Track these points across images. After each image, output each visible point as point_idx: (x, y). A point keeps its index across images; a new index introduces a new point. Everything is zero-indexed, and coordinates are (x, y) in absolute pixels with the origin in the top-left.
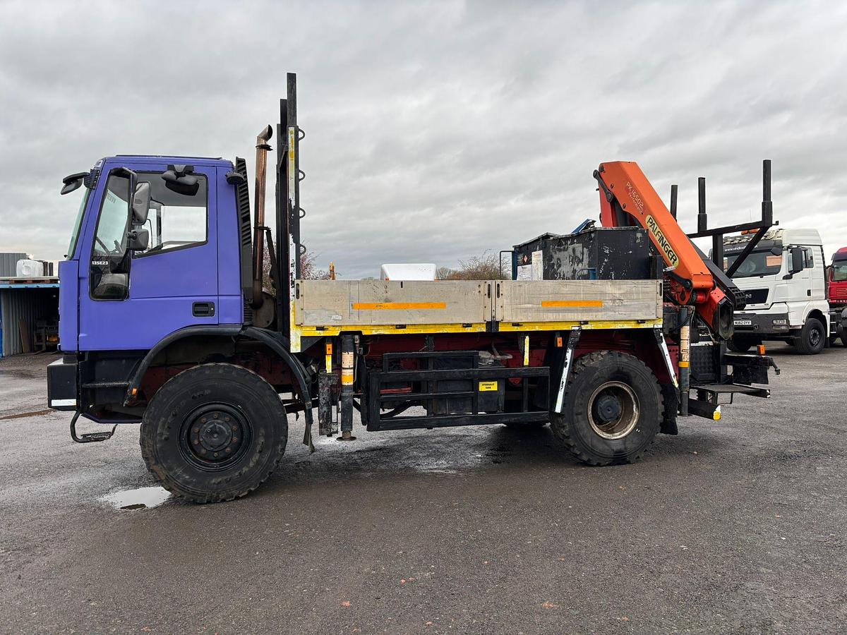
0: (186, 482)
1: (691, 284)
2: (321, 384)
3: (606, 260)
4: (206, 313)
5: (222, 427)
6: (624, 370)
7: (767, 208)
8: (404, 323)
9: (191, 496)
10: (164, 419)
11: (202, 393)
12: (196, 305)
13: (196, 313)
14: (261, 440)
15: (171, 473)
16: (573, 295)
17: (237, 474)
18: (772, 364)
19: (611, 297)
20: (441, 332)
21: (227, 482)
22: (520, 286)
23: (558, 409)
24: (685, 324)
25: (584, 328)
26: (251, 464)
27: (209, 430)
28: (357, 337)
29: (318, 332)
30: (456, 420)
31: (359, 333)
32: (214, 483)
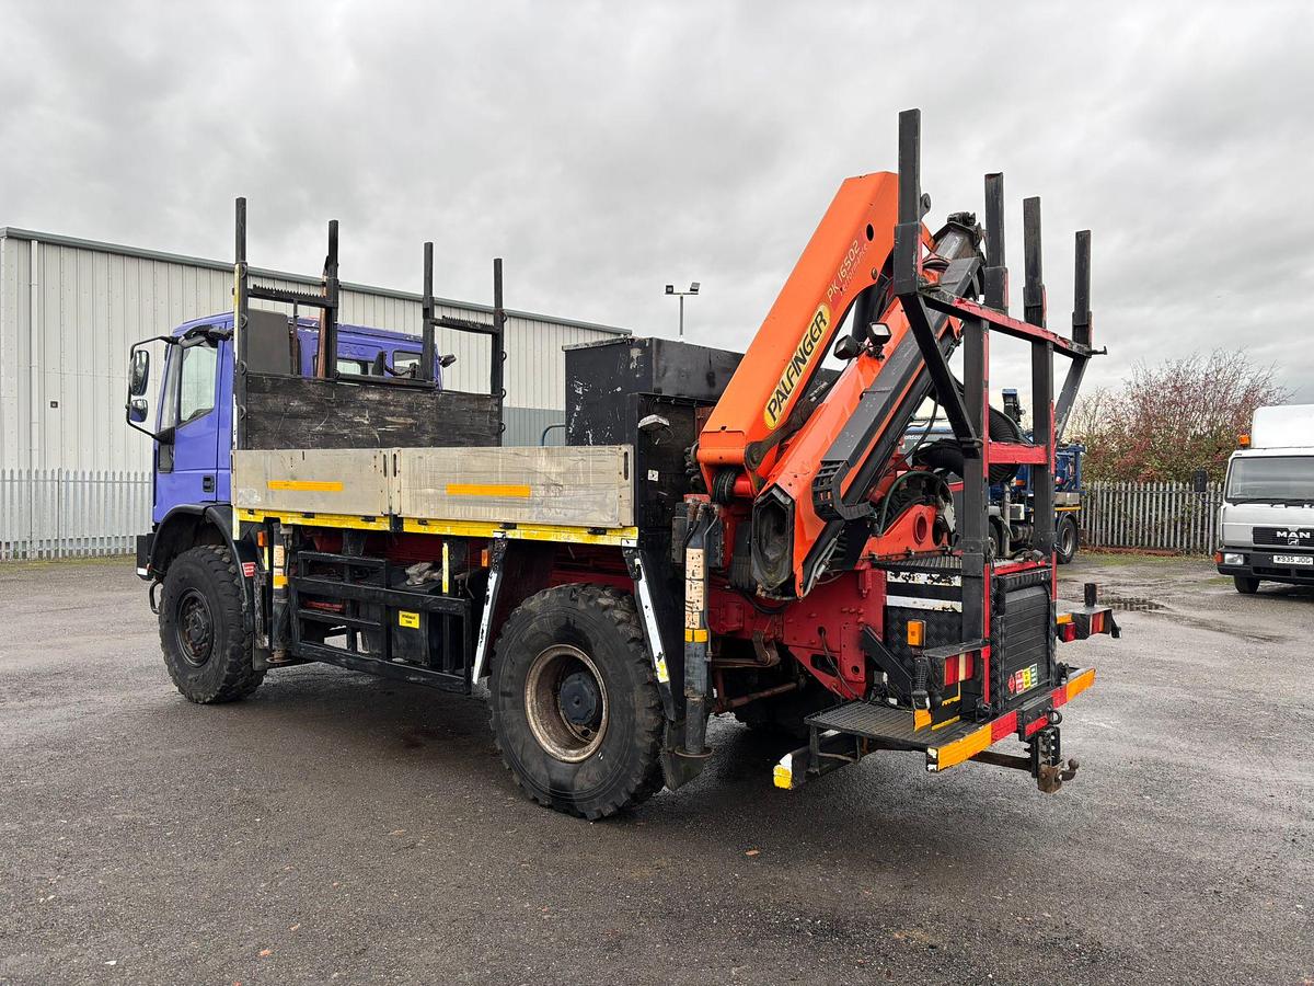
3: (578, 409)
4: (209, 489)
5: (200, 618)
6: (576, 626)
8: (311, 511)
12: (205, 479)
13: (205, 488)
16: (488, 474)
19: (544, 480)
22: (420, 457)
23: (476, 679)
25: (510, 537)
29: (250, 516)
31: (279, 521)
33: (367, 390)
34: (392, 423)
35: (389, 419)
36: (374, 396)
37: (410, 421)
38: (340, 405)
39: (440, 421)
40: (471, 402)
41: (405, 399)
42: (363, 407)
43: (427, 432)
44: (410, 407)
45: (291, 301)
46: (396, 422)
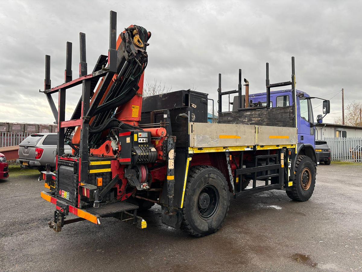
33: (246, 112)
34: (254, 120)
35: (253, 119)
36: (248, 113)
37: (259, 119)
38: (240, 117)
39: (269, 117)
40: (281, 110)
41: (257, 113)
42: (245, 117)
43: (265, 122)
44: (259, 115)
45: (228, 94)
46: (255, 120)
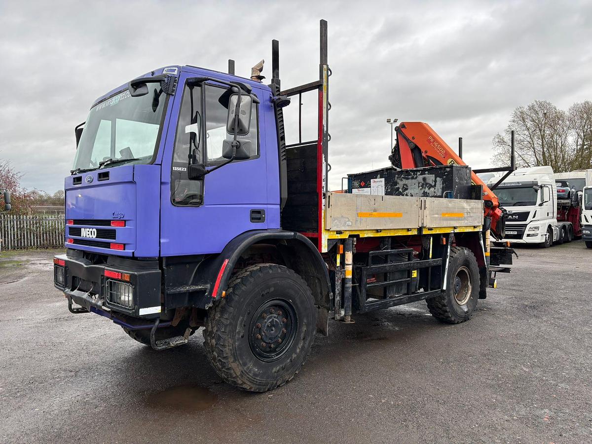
0: (255, 375)
1: (492, 203)
2: (337, 278)
3: (456, 187)
4: (259, 219)
5: (277, 320)
6: (467, 259)
7: (512, 158)
8: (381, 228)
9: (257, 387)
10: (242, 318)
11: (268, 290)
12: (254, 212)
13: (253, 219)
14: (304, 329)
15: (245, 368)
16: (453, 209)
17: (289, 361)
18: (514, 252)
19: (466, 211)
20: (397, 235)
21: (283, 369)
22: (434, 202)
23: (445, 288)
24: (488, 229)
25: (455, 232)
26: (298, 351)
27: (268, 323)
28: (355, 239)
29: (337, 235)
30: (402, 300)
31: (357, 236)
32: (275, 372)
